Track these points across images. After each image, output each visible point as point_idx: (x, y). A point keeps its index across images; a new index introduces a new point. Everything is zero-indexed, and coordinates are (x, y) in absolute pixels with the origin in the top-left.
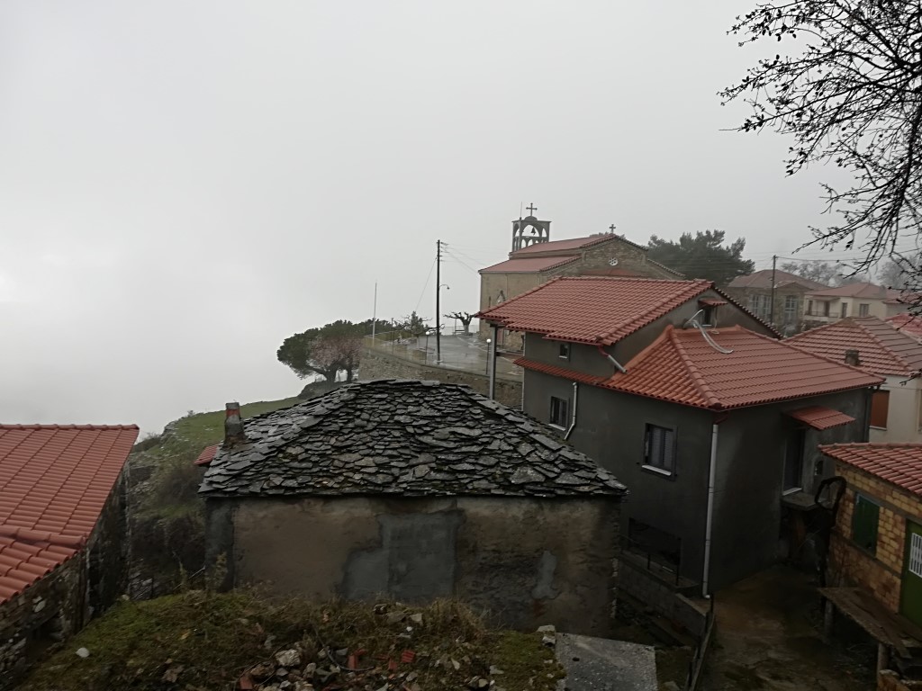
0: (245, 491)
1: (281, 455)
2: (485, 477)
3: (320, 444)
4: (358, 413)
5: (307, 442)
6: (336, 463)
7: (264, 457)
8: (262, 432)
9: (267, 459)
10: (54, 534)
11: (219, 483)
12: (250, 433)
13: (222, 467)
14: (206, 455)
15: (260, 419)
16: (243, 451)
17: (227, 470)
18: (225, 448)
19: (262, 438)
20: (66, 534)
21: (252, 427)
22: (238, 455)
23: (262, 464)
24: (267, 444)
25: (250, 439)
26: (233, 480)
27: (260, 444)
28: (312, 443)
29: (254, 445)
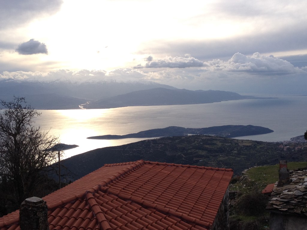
0: (292, 211)
7: (303, 194)
8: (301, 179)
9: (304, 195)
10: (197, 220)
11: (276, 205)
12: (293, 179)
13: (278, 196)
14: (268, 189)
15: (299, 172)
16: (289, 189)
17: (281, 198)
18: (279, 186)
19: (300, 182)
20: (202, 220)
21: (294, 175)
22: (287, 191)
23: (301, 197)
24: (305, 186)
25: (293, 182)
26: (285, 205)
27: (300, 185)
29: (295, 186)
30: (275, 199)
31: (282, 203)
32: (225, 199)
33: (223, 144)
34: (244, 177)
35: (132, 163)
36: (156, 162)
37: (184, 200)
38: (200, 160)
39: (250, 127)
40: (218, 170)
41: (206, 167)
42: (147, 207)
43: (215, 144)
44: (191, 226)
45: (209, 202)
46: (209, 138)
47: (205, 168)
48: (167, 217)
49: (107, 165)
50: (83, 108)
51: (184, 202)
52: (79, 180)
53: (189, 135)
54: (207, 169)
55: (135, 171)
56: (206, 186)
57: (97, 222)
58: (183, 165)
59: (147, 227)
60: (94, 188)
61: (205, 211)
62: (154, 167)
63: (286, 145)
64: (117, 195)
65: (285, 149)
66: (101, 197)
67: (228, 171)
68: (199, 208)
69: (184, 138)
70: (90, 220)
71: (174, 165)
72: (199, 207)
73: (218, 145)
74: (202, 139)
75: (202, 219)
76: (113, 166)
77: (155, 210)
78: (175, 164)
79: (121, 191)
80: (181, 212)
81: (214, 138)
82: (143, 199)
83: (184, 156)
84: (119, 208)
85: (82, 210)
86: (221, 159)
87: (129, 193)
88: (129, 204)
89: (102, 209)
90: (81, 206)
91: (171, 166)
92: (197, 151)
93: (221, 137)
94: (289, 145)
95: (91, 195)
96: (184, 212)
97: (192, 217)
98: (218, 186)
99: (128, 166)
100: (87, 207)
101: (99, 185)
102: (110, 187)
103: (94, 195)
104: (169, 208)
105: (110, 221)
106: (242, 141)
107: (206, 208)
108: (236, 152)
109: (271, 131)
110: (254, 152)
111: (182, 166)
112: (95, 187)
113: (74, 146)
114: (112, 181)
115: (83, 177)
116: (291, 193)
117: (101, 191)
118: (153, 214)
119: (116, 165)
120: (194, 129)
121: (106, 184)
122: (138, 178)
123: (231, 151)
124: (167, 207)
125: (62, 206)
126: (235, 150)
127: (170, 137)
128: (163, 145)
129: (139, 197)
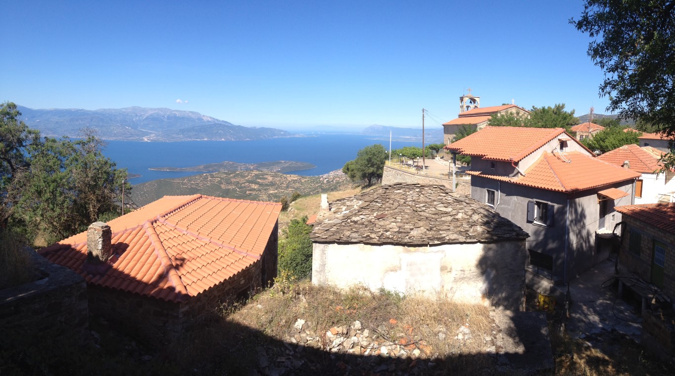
0: (331, 238)
1: (349, 221)
2: (456, 233)
3: (368, 216)
4: (388, 200)
5: (362, 214)
6: (377, 225)
7: (341, 221)
8: (339, 209)
11: (319, 234)
12: (332, 209)
13: (320, 225)
15: (337, 202)
16: (329, 218)
17: (322, 227)
19: (338, 212)
21: (333, 206)
23: (340, 225)
24: (342, 215)
26: (325, 232)
28: (364, 215)
29: (335, 215)
30: (317, 228)
31: (323, 231)
40: (268, 204)
43: (267, 179)
44: (243, 256)
45: (260, 235)
47: (256, 203)
58: (237, 200)
62: (209, 202)
63: (326, 178)
65: (325, 182)
67: (277, 205)
68: (250, 241)
71: (228, 200)
72: (250, 239)
73: (269, 179)
74: (255, 174)
75: (252, 250)
81: (265, 173)
83: (238, 190)
86: (271, 192)
92: (251, 185)
116: (331, 222)
123: (281, 184)
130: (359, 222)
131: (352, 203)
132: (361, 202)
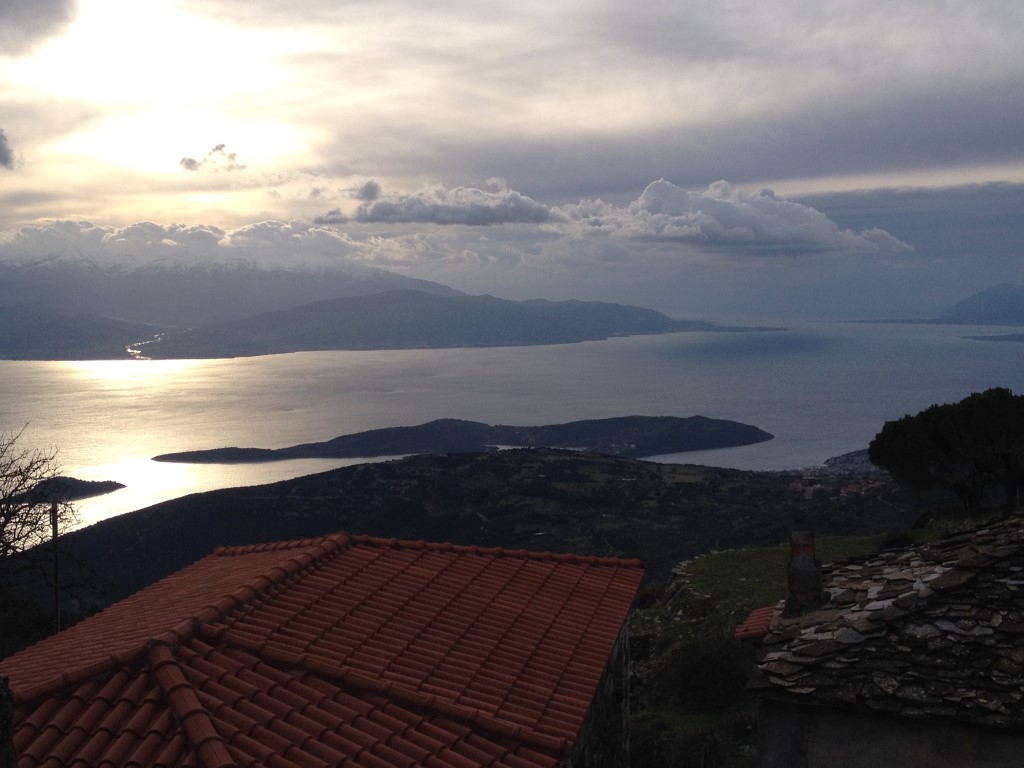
0: (827, 696)
1: (894, 638)
3: (969, 623)
5: (944, 618)
6: (1005, 662)
7: (862, 638)
8: (856, 591)
9: (868, 642)
10: (526, 729)
11: (780, 676)
12: (832, 590)
13: (785, 647)
14: (753, 624)
15: (850, 567)
16: (821, 623)
17: (795, 654)
18: (787, 613)
19: (855, 602)
20: (542, 731)
21: (835, 579)
22: (812, 629)
23: (858, 650)
24: (868, 614)
25: (833, 602)
26: (806, 674)
27: (853, 612)
28: (954, 620)
29: (841, 613)
30: (775, 655)
31: (796, 669)
32: (615, 658)
33: (611, 477)
34: (678, 587)
35: (310, 545)
36: (392, 540)
37: (483, 665)
38: (538, 531)
39: (699, 421)
40: (595, 564)
41: (555, 555)
42: (358, 690)
43: (588, 479)
44: (505, 750)
45: (566, 671)
46: (568, 458)
47: (552, 559)
48: (426, 724)
49: (222, 549)
50: (140, 355)
51: (483, 670)
52: (126, 603)
53: (502, 448)
54: (560, 562)
55: (319, 569)
56: (557, 617)
57: (187, 745)
58: (481, 549)
59: (357, 758)
60: (176, 628)
61: (552, 698)
62: (383, 555)
63: (811, 483)
64: (256, 653)
65: (808, 496)
66: (200, 660)
67: (627, 567)
68: (534, 691)
69: (485, 458)
70: (164, 738)
71: (451, 550)
72: (531, 685)
73: (597, 482)
74: (544, 462)
75: (540, 726)
76: (243, 553)
77: (386, 700)
78: (455, 547)
79: (270, 637)
80: (471, 705)
81: (583, 459)
82: (345, 663)
83: (485, 519)
84: (264, 695)
85: (134, 706)
86: (606, 526)
87: (296, 645)
88: (297, 683)
89: (202, 701)
90: (130, 692)
91: (442, 551)
92: (529, 501)
93: (607, 456)
94: (820, 482)
95: (164, 655)
96: (483, 704)
97: (510, 719)
98: (593, 618)
99: (297, 553)
100: (151, 695)
101: (195, 620)
102: (232, 626)
103: (175, 653)
104: (433, 692)
105: (231, 740)
106: (674, 468)
107: (555, 691)
108: (652, 504)
109: (767, 437)
110: (709, 504)
111: (478, 553)
112: (182, 626)
113: (110, 487)
114: (238, 604)
115: (139, 593)
116: (827, 636)
117: (203, 637)
118: (378, 712)
119: (253, 551)
120: (520, 429)
121: (219, 616)
122: (331, 592)
123: (639, 500)
124: (426, 690)
125: (63, 691)
126: (651, 499)
127: (440, 455)
128: (415, 482)
129: (334, 657)
130: (931, 646)
131: (906, 574)
132: (939, 570)
